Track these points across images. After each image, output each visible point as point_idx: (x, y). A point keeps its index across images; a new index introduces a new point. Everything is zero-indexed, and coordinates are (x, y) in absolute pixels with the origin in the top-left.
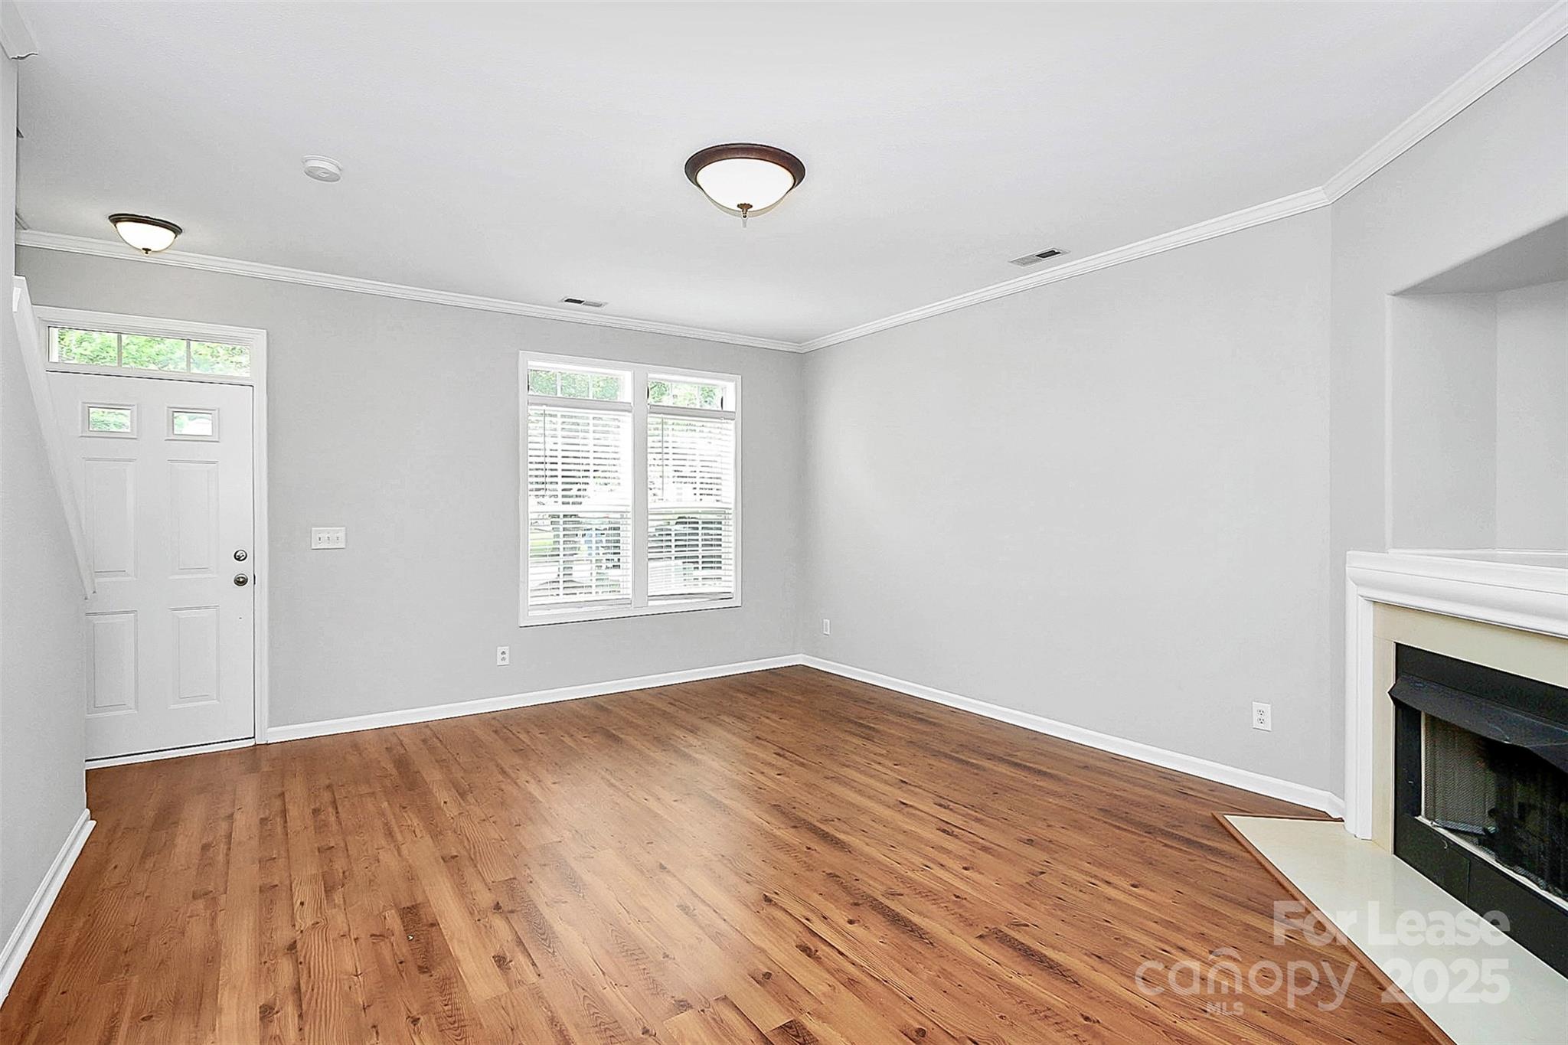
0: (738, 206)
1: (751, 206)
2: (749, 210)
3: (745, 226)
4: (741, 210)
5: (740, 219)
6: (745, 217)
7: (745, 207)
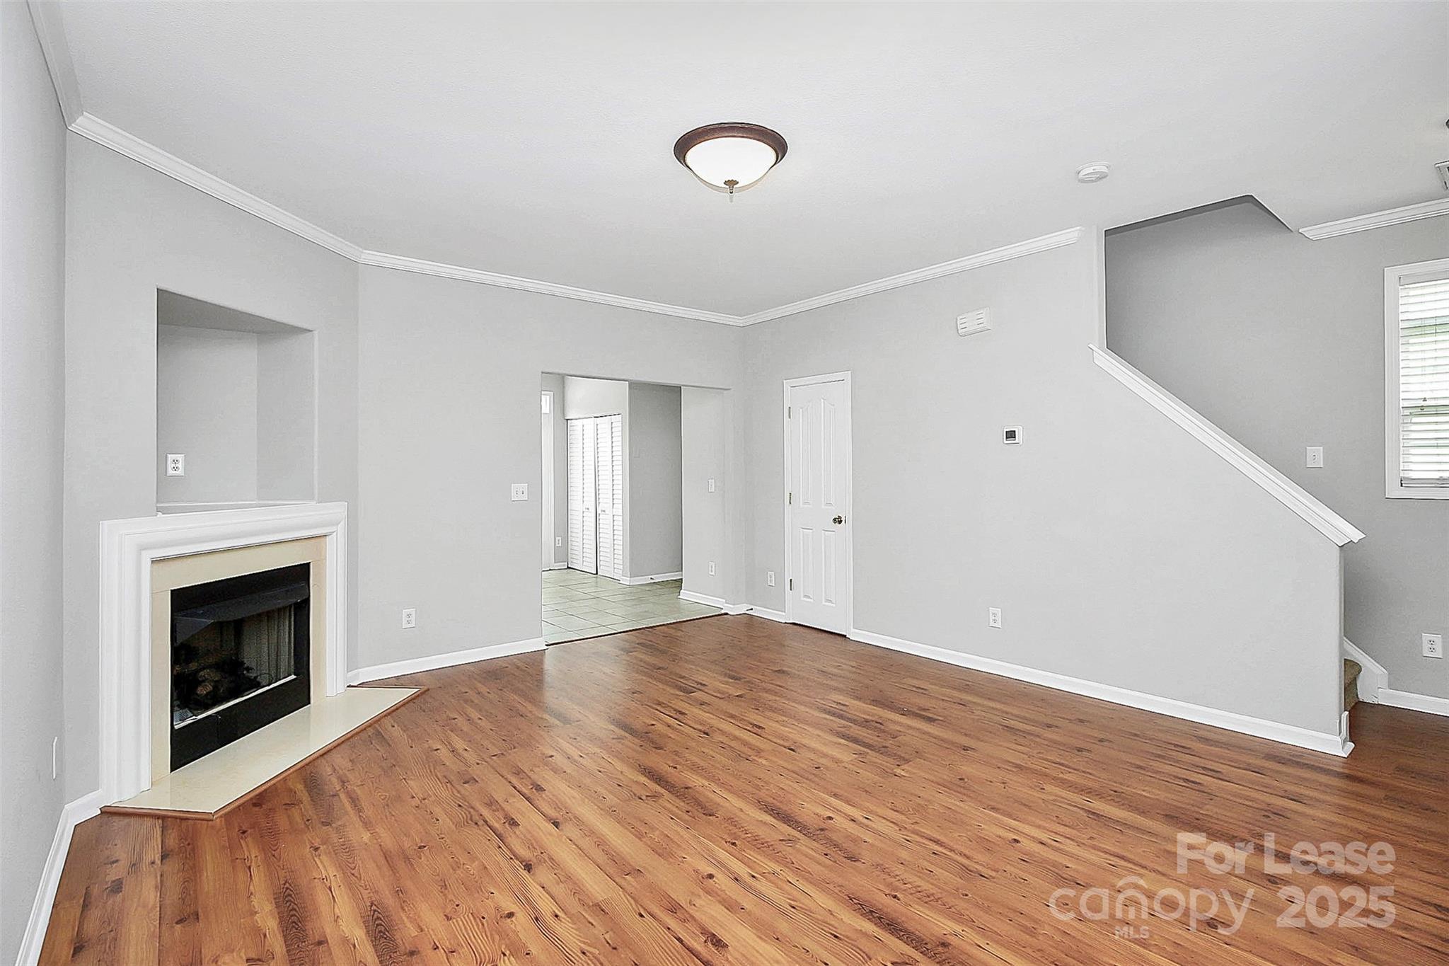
0: (725, 183)
1: (738, 183)
2: (735, 186)
3: (732, 201)
4: (728, 187)
5: (728, 195)
6: (731, 193)
7: (731, 183)
